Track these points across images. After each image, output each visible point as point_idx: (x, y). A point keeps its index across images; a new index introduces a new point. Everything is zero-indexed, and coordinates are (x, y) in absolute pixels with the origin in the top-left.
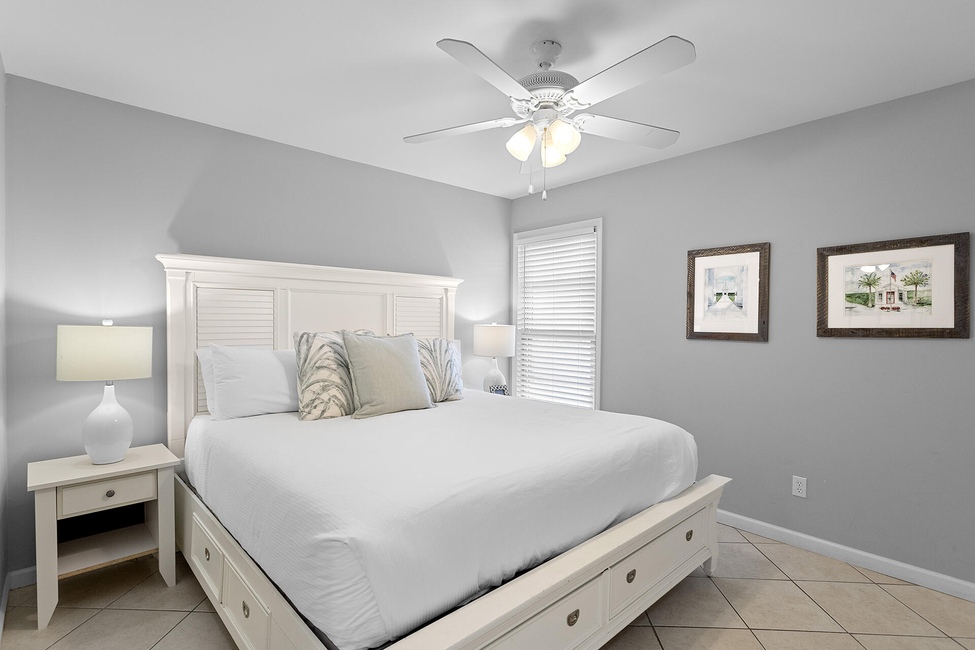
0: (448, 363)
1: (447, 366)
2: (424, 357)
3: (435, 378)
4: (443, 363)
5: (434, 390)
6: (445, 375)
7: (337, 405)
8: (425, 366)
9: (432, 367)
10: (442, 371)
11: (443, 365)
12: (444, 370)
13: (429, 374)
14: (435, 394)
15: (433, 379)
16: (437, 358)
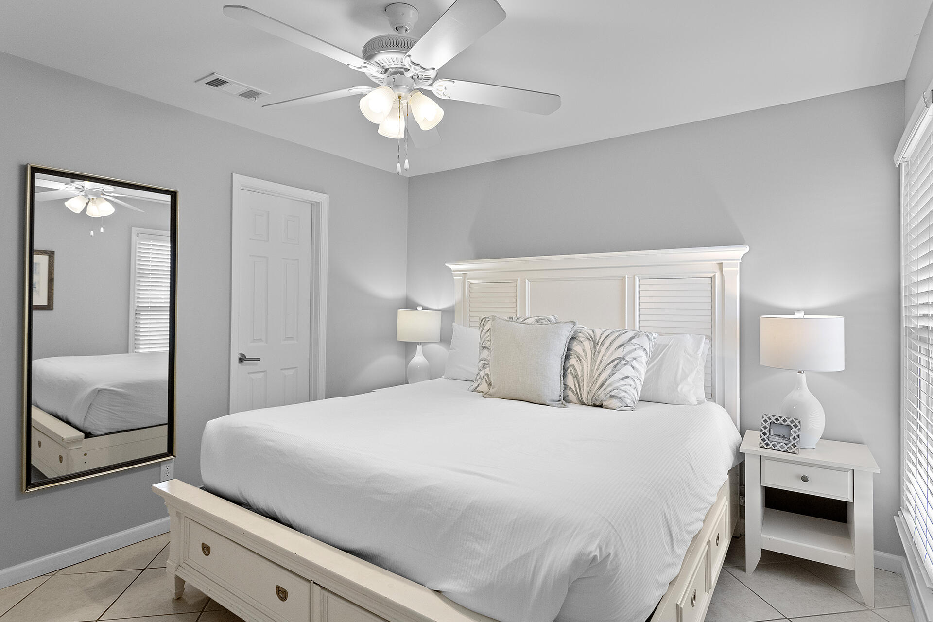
0: (613, 361)
1: (609, 364)
2: (584, 350)
3: (585, 376)
4: (605, 359)
5: (580, 389)
6: (600, 374)
7: (487, 382)
8: (580, 360)
9: (587, 363)
10: (597, 370)
11: (603, 362)
12: (601, 368)
13: (581, 369)
14: (581, 394)
15: (582, 376)
16: (599, 352)
